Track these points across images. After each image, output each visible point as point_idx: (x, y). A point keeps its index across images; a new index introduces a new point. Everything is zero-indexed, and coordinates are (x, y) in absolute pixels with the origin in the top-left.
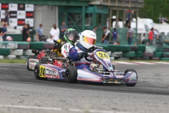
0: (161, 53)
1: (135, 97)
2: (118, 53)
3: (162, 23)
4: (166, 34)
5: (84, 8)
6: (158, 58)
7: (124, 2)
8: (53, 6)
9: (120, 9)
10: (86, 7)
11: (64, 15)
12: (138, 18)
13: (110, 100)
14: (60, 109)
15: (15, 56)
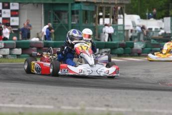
0: (149, 49)
1: (127, 94)
2: (106, 50)
3: (149, 18)
4: (153, 30)
5: (70, 5)
6: (147, 54)
8: (38, 3)
9: (107, 6)
10: (72, 4)
11: (50, 13)
12: (125, 15)
13: (102, 97)
14: (52, 107)
15: (1, 56)
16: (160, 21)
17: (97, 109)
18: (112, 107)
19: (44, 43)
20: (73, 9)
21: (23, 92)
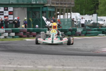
0: (85, 32)
1: (73, 58)
4: (87, 21)
6: (84, 35)
7: (63, 4)
8: (24, 7)
9: (61, 8)
10: (42, 8)
11: (30, 13)
12: (72, 13)
13: (60, 60)
15: (4, 37)
16: (91, 16)
17: (57, 67)
18: (65, 66)
19: (27, 29)
20: (43, 10)
21: (16, 58)
